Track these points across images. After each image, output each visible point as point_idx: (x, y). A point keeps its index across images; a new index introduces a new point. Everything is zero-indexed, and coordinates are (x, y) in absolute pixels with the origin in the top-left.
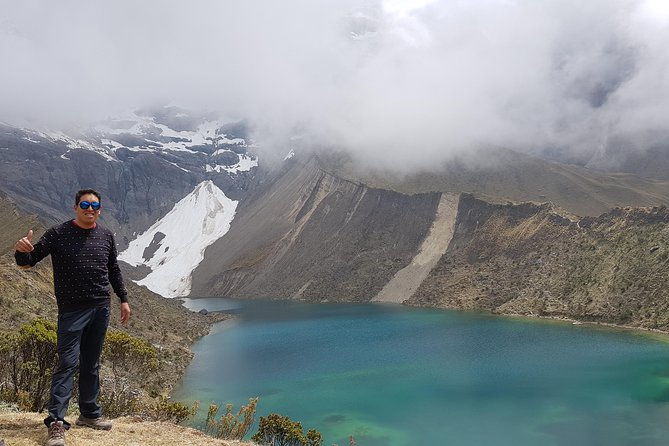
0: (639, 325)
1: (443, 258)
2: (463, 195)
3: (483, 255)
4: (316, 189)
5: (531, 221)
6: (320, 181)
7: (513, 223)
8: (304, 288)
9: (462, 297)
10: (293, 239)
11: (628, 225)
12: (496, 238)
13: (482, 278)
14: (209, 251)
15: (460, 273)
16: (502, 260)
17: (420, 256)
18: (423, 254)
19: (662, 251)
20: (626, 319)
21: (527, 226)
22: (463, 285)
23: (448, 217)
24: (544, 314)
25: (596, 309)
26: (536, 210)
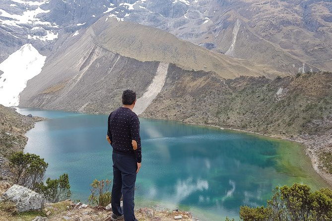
0: (250, 131)
1: (159, 94)
2: (171, 64)
3: (179, 94)
4: (92, 54)
5: (202, 79)
6: (94, 50)
7: (194, 80)
8: (85, 105)
9: (168, 114)
10: (79, 80)
11: (247, 84)
12: (185, 87)
13: (178, 105)
14: (29, 83)
15: (167, 102)
16: (188, 97)
17: (147, 93)
18: (149, 92)
19: (262, 97)
20: (244, 127)
21: (200, 82)
22: (169, 108)
23: (162, 74)
24: (207, 124)
25: (231, 122)
26: (205, 74)
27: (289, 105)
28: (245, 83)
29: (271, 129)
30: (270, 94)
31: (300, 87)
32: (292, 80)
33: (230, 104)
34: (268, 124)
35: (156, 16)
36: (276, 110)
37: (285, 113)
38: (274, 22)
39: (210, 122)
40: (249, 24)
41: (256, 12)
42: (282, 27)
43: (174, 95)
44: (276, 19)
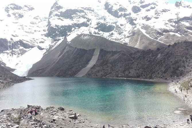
0: (142, 78)
1: (94, 65)
2: (101, 49)
4: (64, 49)
6: (65, 47)
7: (112, 56)
8: (57, 74)
9: (98, 74)
10: (56, 62)
12: (108, 60)
13: (103, 69)
15: (98, 68)
16: (110, 65)
17: (89, 65)
19: (149, 60)
20: (138, 77)
21: (116, 56)
22: (98, 71)
23: (97, 55)
24: (118, 77)
25: (131, 75)
26: (119, 52)
27: (164, 62)
28: (140, 54)
29: (154, 76)
30: (153, 58)
31: (170, 52)
32: (166, 49)
33: (131, 65)
34: (152, 74)
35: (98, 32)
36: (157, 65)
37: (162, 67)
38: (160, 31)
39: (119, 76)
40: (146, 32)
41: (150, 27)
42: (164, 33)
43: (102, 65)
44: (161, 29)
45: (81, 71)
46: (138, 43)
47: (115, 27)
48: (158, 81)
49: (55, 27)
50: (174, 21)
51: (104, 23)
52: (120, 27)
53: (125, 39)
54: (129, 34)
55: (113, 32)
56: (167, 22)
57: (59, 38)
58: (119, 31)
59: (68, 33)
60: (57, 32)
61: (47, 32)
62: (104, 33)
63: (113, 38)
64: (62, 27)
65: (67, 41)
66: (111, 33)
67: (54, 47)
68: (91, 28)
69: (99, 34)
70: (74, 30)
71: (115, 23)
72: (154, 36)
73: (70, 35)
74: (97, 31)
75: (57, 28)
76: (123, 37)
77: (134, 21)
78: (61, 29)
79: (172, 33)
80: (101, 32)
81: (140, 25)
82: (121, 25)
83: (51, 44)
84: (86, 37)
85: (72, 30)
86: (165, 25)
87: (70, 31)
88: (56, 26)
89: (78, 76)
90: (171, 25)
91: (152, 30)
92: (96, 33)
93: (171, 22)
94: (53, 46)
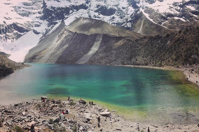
0: (150, 66)
1: (97, 51)
2: (104, 34)
3: (108, 50)
4: (63, 34)
5: (122, 41)
7: (117, 42)
9: (101, 61)
10: (55, 47)
11: (148, 40)
13: (107, 56)
15: (101, 55)
16: (113, 51)
17: (90, 51)
18: (91, 51)
19: (157, 46)
20: (147, 64)
21: (121, 43)
22: (102, 58)
23: (99, 41)
24: (123, 64)
25: (138, 62)
26: (123, 38)
27: (175, 49)
28: (147, 40)
29: (164, 64)
30: (162, 44)
31: (181, 38)
32: (176, 35)
33: (138, 52)
34: (162, 61)
35: (99, 15)
36: (166, 53)
37: (172, 54)
38: (164, 15)
39: (125, 63)
40: (149, 17)
41: (153, 10)
42: (168, 18)
43: (105, 51)
44: (165, 13)
45: (82, 58)
46: (141, 28)
47: (116, 10)
48: (169, 69)
49: (51, 10)
50: (179, 5)
51: (105, 6)
52: (121, 11)
53: (127, 24)
54: (132, 18)
55: (114, 15)
56: (172, 6)
57: (56, 21)
58: (120, 14)
59: (65, 16)
60: (53, 15)
61: (42, 14)
62: (104, 16)
63: (114, 22)
64: (59, 9)
65: (65, 26)
66: (112, 16)
67: (51, 32)
68: (90, 11)
69: (99, 17)
70: (72, 13)
71: (117, 6)
72: (158, 21)
73: (67, 18)
74: (97, 14)
75: (53, 10)
76: (125, 21)
77: (137, 4)
78: (58, 11)
79: (176, 18)
80: (101, 16)
81: (143, 9)
82: (123, 8)
83: (47, 28)
84: (85, 21)
85: (70, 13)
86: (170, 9)
87: (68, 13)
88: (52, 7)
89: (79, 63)
90: (176, 10)
91: (156, 14)
92: (95, 17)
93: (176, 6)
94: (49, 30)
